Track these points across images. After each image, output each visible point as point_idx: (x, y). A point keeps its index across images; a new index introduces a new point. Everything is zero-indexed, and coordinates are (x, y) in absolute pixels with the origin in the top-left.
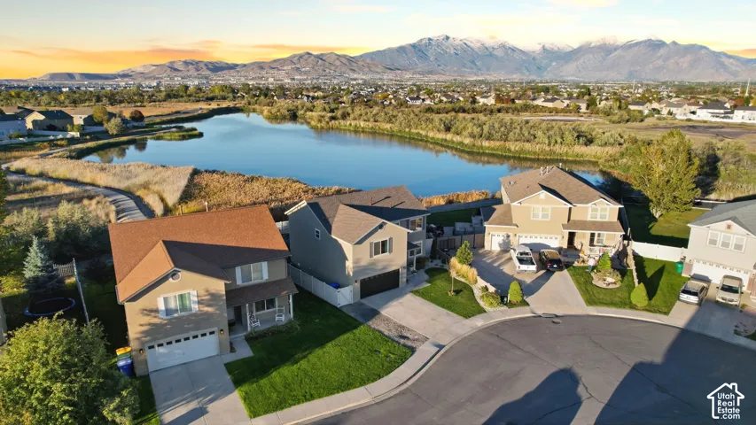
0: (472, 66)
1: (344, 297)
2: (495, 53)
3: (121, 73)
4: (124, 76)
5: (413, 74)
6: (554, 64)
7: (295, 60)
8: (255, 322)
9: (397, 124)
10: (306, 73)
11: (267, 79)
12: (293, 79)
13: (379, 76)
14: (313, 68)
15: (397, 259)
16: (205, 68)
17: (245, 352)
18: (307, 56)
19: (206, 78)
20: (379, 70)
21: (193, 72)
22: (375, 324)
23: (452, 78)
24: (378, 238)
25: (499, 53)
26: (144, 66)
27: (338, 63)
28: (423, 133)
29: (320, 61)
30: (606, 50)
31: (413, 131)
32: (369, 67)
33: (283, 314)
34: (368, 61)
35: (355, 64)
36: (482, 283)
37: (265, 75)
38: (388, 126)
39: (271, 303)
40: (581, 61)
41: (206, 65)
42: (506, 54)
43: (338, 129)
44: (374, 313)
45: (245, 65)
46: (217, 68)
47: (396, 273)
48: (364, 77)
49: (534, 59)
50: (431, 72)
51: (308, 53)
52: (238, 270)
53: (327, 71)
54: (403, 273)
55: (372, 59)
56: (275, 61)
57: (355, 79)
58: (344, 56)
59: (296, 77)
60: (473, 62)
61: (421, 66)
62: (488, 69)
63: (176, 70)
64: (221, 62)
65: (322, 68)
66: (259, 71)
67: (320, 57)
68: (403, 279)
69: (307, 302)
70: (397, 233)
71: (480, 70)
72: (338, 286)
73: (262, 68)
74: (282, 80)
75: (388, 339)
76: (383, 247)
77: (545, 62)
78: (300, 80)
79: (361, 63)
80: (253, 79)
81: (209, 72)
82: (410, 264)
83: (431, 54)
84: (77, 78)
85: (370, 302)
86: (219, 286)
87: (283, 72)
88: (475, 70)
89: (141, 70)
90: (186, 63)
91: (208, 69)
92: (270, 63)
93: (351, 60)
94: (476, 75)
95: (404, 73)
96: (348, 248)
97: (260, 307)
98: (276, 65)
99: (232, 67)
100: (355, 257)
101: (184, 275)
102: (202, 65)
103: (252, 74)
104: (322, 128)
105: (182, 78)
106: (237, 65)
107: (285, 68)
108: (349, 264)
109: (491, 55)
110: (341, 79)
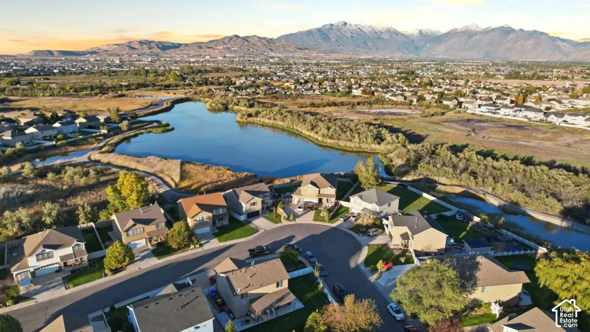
0: (365, 46)
1: (242, 218)
2: (382, 36)
3: (90, 50)
4: (93, 53)
5: (319, 52)
6: (428, 45)
7: (226, 41)
8: (218, 224)
9: (286, 123)
10: (235, 52)
11: (204, 57)
12: (225, 57)
13: (291, 55)
14: (240, 48)
15: (258, 207)
16: (155, 47)
17: (216, 231)
18: (235, 38)
19: (157, 55)
20: (292, 50)
21: (146, 51)
22: (250, 225)
23: (348, 56)
24: (253, 201)
25: (386, 36)
26: (108, 45)
27: (259, 44)
28: (300, 130)
29: (246, 42)
30: (468, 34)
31: (295, 128)
32: (284, 47)
33: (226, 222)
34: (283, 42)
35: (273, 45)
36: (285, 214)
37: (203, 54)
38: (282, 123)
39: (222, 219)
40: (449, 43)
41: (157, 45)
42: (391, 37)
43: (253, 123)
44: (250, 222)
45: (187, 45)
46: (165, 47)
47: (258, 211)
48: (280, 55)
49: (413, 41)
50: (331, 52)
51: (236, 36)
52: (214, 211)
53: (251, 50)
54: (261, 212)
55: (287, 41)
56: (211, 42)
57: (273, 58)
58: (265, 39)
59: (227, 55)
60: (365, 43)
61: (325, 46)
62: (377, 49)
63: (133, 48)
64: (168, 42)
65: (247, 48)
66: (198, 50)
67: (246, 39)
68: (260, 213)
69: (232, 219)
70: (258, 200)
71: (371, 49)
72: (241, 215)
73: (200, 47)
74: (216, 58)
75: (253, 229)
76: (254, 204)
77: (421, 43)
78: (230, 57)
79: (277, 44)
80: (193, 56)
81: (159, 50)
82: (263, 208)
83: (333, 37)
84: (56, 54)
85: (249, 219)
86: (211, 215)
87: (217, 51)
88: (366, 50)
89: (106, 48)
90: (141, 43)
91: (159, 48)
92: (207, 43)
93: (270, 41)
94: (367, 53)
95: (311, 51)
96: (243, 204)
97: (220, 220)
98: (211, 45)
99: (177, 46)
100: (245, 207)
101: (203, 212)
102: (153, 45)
103: (192, 53)
104: (243, 122)
105: (138, 55)
106: (180, 45)
107: (218, 47)
108: (244, 209)
109: (379, 38)
110: (263, 57)
